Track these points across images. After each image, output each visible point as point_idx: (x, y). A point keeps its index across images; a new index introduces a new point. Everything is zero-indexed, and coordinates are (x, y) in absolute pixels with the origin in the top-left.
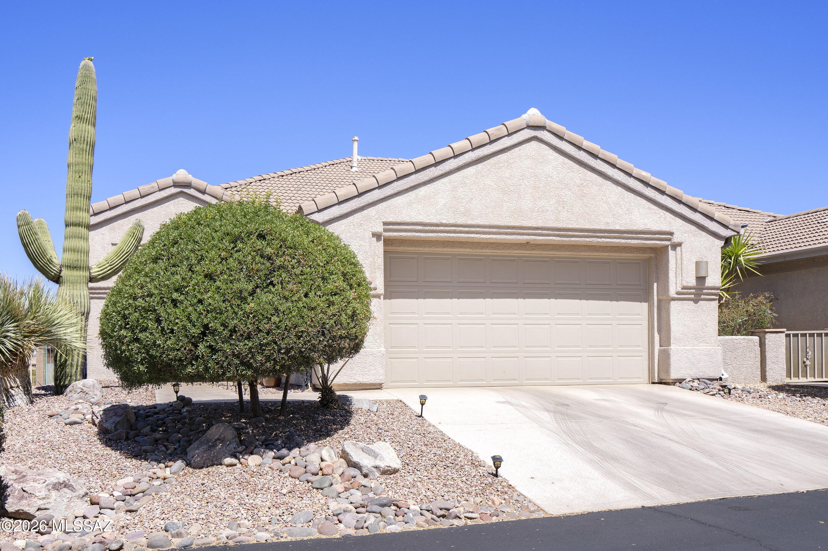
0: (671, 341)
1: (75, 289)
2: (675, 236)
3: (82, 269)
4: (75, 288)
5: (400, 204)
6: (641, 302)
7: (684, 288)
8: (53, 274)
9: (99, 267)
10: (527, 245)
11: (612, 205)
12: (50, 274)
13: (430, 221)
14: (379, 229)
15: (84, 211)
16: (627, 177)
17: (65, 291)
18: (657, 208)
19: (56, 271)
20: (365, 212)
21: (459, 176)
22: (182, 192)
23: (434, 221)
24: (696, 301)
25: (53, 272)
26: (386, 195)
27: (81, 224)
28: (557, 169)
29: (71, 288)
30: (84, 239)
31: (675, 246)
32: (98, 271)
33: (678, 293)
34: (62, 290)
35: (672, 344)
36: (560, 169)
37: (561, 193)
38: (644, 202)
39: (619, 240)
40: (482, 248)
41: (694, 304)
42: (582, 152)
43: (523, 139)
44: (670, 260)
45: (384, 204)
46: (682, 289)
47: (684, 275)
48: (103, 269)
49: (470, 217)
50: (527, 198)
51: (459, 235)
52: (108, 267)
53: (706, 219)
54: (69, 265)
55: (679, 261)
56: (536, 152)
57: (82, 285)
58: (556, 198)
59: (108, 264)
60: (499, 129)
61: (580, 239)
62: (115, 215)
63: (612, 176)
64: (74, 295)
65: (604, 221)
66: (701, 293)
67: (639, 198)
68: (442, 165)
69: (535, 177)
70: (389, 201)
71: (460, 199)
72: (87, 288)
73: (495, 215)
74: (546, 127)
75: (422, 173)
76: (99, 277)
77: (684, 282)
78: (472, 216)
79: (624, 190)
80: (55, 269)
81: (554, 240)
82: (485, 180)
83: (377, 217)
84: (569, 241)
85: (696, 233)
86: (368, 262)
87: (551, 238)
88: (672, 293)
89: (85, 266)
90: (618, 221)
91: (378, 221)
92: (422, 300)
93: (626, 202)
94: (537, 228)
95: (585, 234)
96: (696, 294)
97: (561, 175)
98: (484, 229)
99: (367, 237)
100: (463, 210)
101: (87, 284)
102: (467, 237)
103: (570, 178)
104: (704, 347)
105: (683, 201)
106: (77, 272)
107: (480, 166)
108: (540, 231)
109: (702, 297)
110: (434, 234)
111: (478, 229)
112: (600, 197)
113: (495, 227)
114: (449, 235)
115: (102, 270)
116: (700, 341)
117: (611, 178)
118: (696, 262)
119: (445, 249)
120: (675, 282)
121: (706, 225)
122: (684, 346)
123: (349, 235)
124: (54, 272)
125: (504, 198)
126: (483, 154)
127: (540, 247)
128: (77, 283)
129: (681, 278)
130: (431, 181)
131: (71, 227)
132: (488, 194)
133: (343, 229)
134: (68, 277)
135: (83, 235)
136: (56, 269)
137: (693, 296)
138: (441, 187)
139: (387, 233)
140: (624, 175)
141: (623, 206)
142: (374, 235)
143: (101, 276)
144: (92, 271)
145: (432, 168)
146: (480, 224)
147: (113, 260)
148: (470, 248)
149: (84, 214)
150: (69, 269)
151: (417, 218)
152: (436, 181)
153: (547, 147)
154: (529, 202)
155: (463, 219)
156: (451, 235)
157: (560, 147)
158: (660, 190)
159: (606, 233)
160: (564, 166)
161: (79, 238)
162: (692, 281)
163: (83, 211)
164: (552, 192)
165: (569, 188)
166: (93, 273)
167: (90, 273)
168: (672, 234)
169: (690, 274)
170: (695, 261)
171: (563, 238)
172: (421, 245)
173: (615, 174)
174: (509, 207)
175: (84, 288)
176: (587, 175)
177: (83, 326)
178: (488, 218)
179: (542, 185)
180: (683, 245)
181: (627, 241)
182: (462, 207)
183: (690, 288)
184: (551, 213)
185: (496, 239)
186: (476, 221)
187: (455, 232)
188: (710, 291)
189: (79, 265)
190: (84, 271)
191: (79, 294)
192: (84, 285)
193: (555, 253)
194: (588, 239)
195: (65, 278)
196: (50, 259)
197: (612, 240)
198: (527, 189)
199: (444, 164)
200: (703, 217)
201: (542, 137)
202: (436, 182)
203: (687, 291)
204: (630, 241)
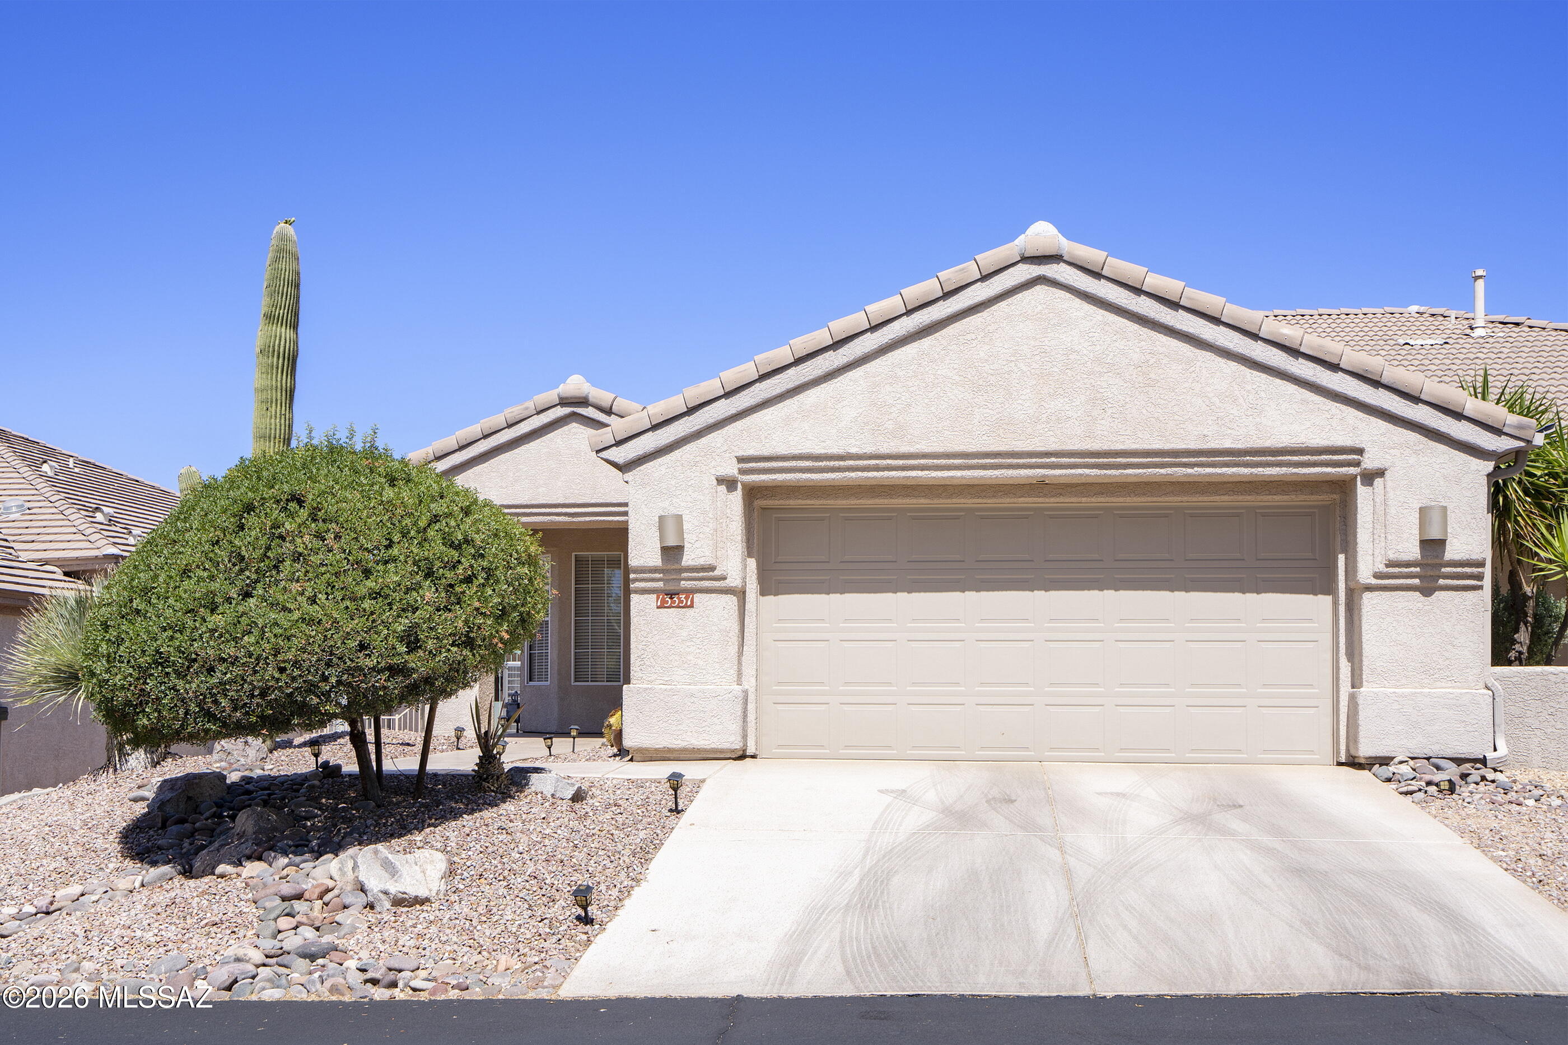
0: (1364, 677)
2: (1366, 455)
5: (769, 422)
6: (1316, 594)
7: (1390, 564)
10: (1041, 487)
11: (1216, 400)
13: (826, 451)
14: (731, 469)
16: (1248, 341)
18: (1322, 399)
20: (704, 441)
21: (884, 363)
22: (574, 414)
23: (835, 450)
24: (1427, 591)
26: (740, 408)
28: (1091, 335)
31: (1370, 477)
33: (1377, 576)
35: (1365, 683)
36: (1096, 334)
37: (1099, 383)
38: (1291, 388)
39: (1234, 470)
40: (950, 497)
41: (1422, 598)
42: (1143, 297)
43: (1013, 284)
44: (1359, 505)
45: (739, 425)
46: (1387, 566)
47: (1389, 537)
49: (905, 439)
50: (1023, 397)
51: (886, 474)
53: (1444, 416)
55: (1380, 509)
56: (1045, 306)
58: (1088, 393)
60: (961, 270)
61: (1144, 471)
62: (467, 458)
63: (1213, 341)
65: (1196, 433)
66: (1437, 573)
67: (1278, 381)
68: (847, 346)
69: (1043, 355)
70: (748, 418)
71: (886, 407)
73: (956, 433)
74: (1061, 256)
75: (809, 363)
77: (1389, 552)
78: (909, 437)
79: (1243, 368)
81: (1087, 475)
82: (937, 368)
83: (726, 448)
84: (1121, 475)
85: (1421, 446)
86: (708, 530)
87: (1080, 471)
88: (1365, 574)
90: (1230, 431)
91: (728, 455)
92: (838, 595)
93: (1248, 391)
94: (1046, 454)
95: (1154, 460)
96: (1425, 577)
97: (1098, 347)
98: (935, 461)
99: (707, 486)
100: (891, 427)
102: (904, 477)
103: (1118, 351)
104: (1448, 690)
105: (1385, 380)
107: (926, 342)
108: (1053, 459)
109: (1441, 582)
110: (837, 474)
111: (923, 461)
112: (1186, 385)
113: (959, 455)
114: (866, 474)
116: (1436, 676)
117: (1211, 346)
118: (1421, 509)
119: (877, 501)
120: (1371, 552)
121: (1442, 429)
122: (1397, 687)
123: (673, 483)
125: (977, 400)
126: (931, 319)
127: (1073, 489)
129: (1383, 544)
130: (830, 377)
132: (942, 395)
133: (663, 473)
137: (1417, 581)
138: (849, 387)
139: (748, 477)
140: (1242, 337)
141: (1241, 401)
142: (720, 481)
145: (829, 353)
146: (926, 451)
148: (925, 497)
151: (800, 447)
152: (839, 376)
153: (1068, 295)
154: (1029, 404)
155: (892, 444)
156: (871, 474)
157: (1093, 292)
158: (1326, 362)
159: (1203, 457)
160: (1107, 328)
162: (1412, 551)
164: (1079, 381)
165: (1118, 371)
168: (1360, 451)
169: (1405, 536)
170: (1417, 506)
171: (1107, 469)
172: (829, 495)
173: (1221, 337)
174: (985, 415)
176: (1157, 342)
178: (941, 439)
179: (1057, 370)
180: (1387, 474)
181: (1254, 470)
182: (889, 422)
183: (1408, 564)
184: (1077, 423)
185: (962, 477)
186: (918, 446)
187: (877, 469)
188: (1459, 570)
193: (1107, 499)
194: (1163, 471)
197: (1218, 470)
198: (1026, 379)
199: (852, 344)
200: (1437, 413)
201: (1054, 276)
202: (839, 379)
203: (1400, 570)
204: (1260, 469)
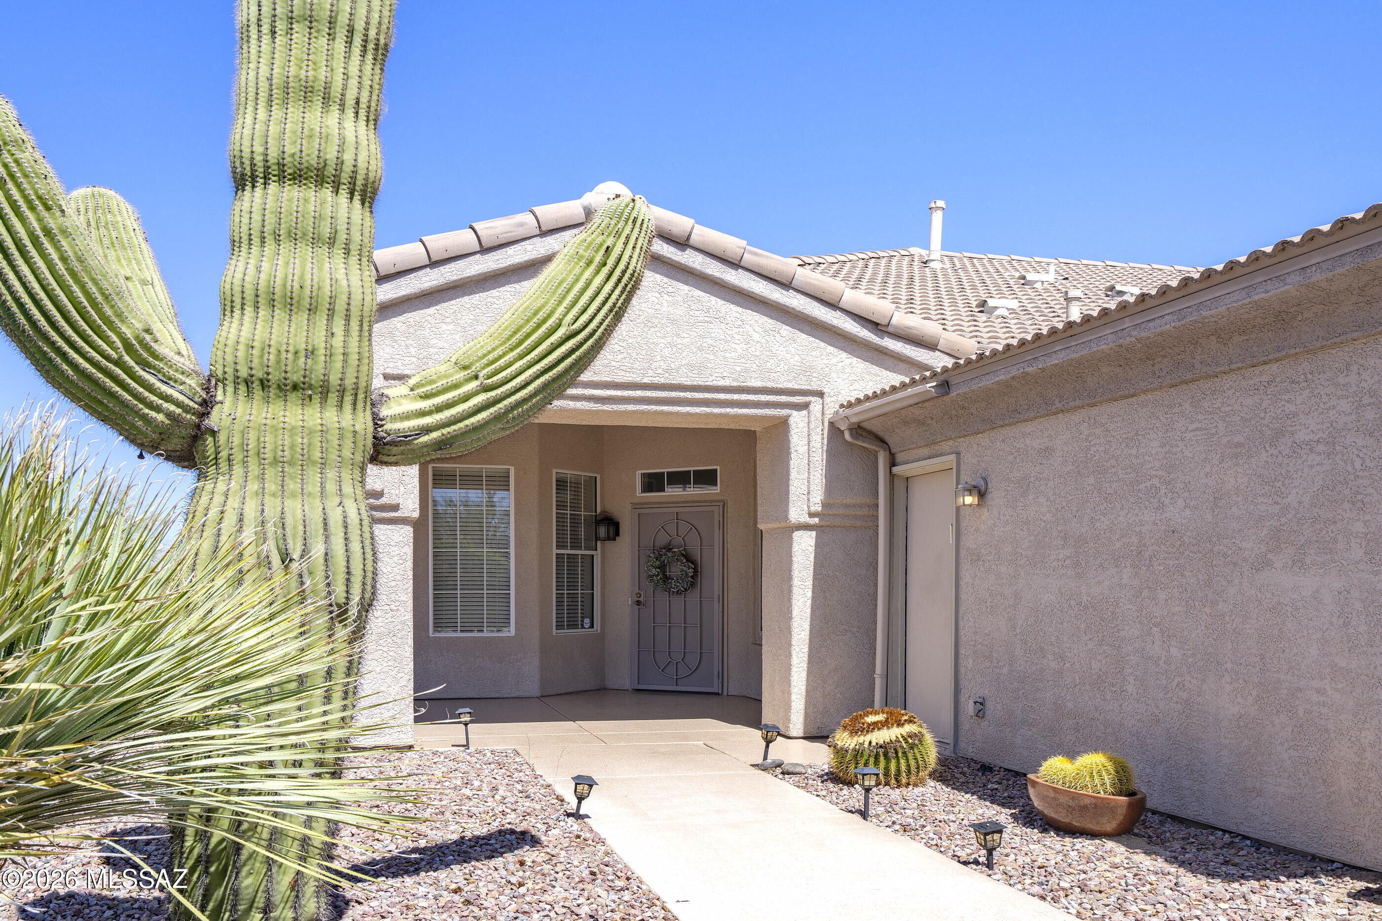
1: (293, 495)
3: (333, 398)
4: (292, 486)
8: (160, 417)
9: (427, 396)
12: (144, 418)
15: (350, 113)
17: (233, 503)
19: (178, 404)
25: (158, 409)
27: (330, 170)
29: (271, 487)
30: (347, 252)
32: (422, 414)
34: (218, 499)
48: (449, 405)
52: (475, 393)
54: (259, 374)
57: (331, 474)
59: (474, 385)
62: (395, 296)
64: (289, 521)
72: (359, 492)
76: (425, 439)
80: (170, 391)
89: (349, 382)
101: (363, 469)
106: (309, 411)
115: (439, 409)
124: (166, 405)
128: (305, 462)
131: (273, 187)
134: (252, 436)
135: (342, 227)
136: (176, 395)
143: (435, 435)
144: (385, 412)
147: (501, 362)
149: (349, 124)
150: (258, 393)
161: (315, 240)
163: (342, 110)
166: (395, 418)
167: (377, 421)
175: (347, 489)
177: (341, 662)
189: (316, 377)
190: (348, 407)
191: (317, 517)
192: (346, 475)
195: (236, 441)
196: (141, 342)
